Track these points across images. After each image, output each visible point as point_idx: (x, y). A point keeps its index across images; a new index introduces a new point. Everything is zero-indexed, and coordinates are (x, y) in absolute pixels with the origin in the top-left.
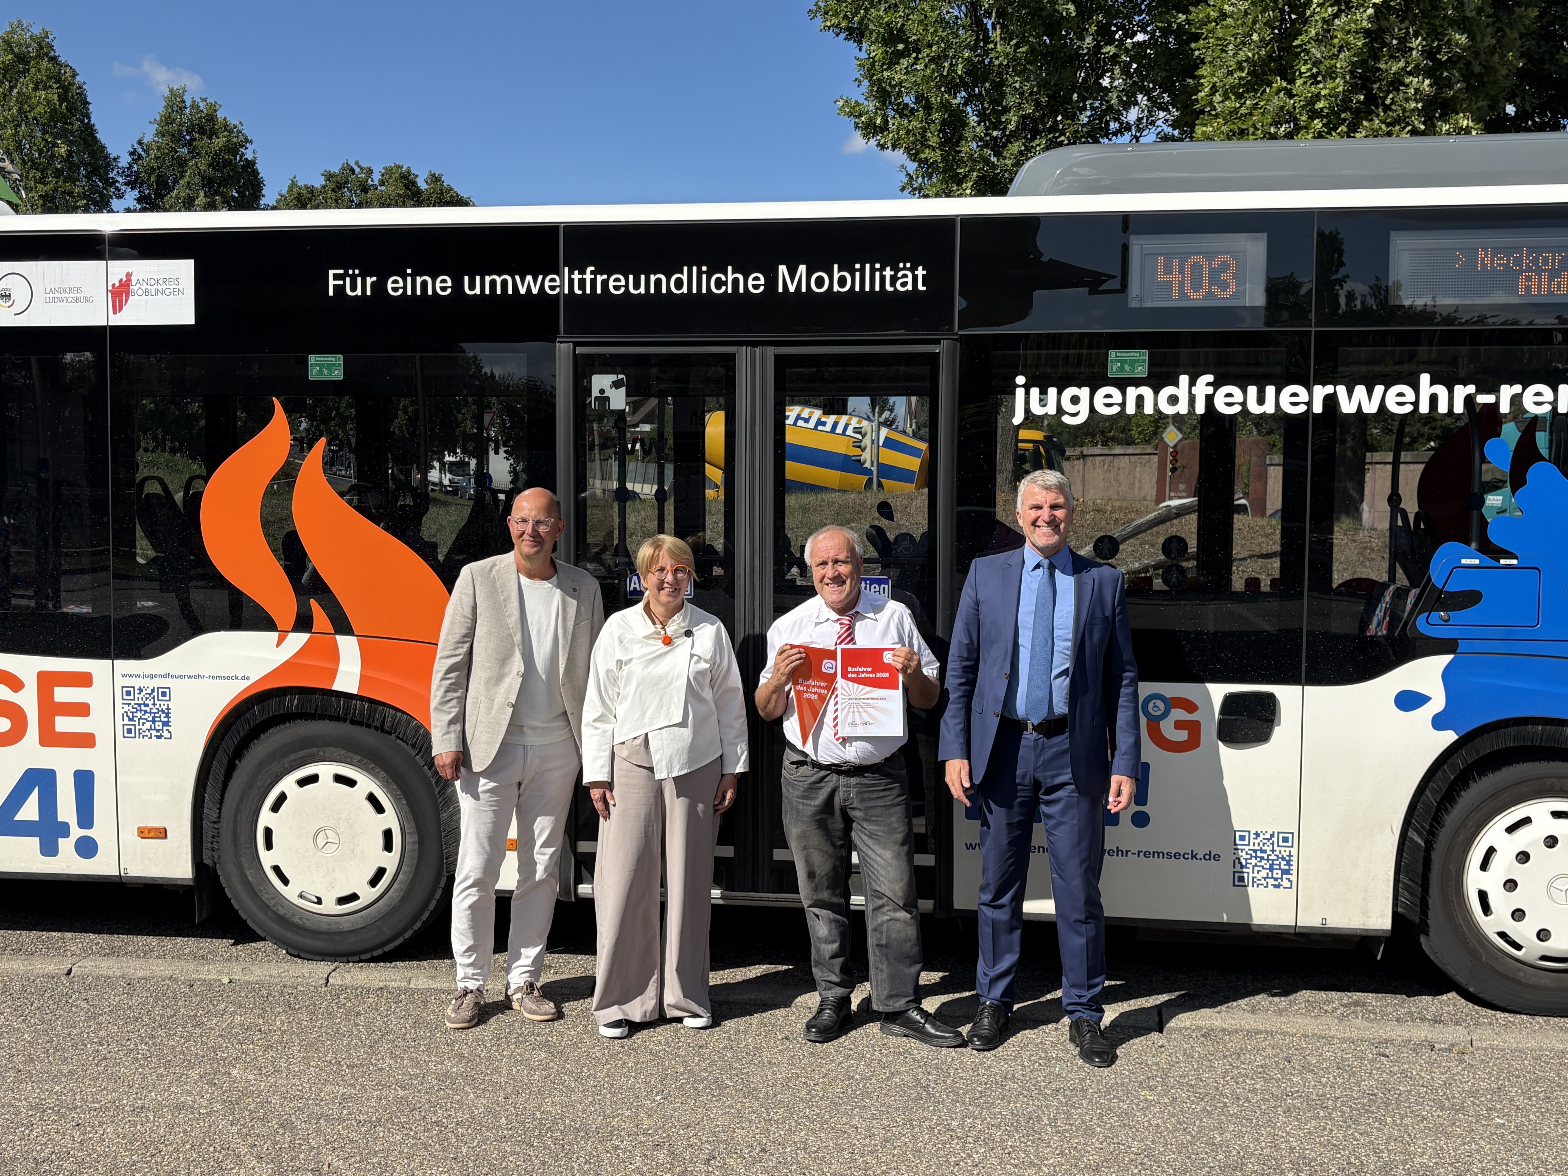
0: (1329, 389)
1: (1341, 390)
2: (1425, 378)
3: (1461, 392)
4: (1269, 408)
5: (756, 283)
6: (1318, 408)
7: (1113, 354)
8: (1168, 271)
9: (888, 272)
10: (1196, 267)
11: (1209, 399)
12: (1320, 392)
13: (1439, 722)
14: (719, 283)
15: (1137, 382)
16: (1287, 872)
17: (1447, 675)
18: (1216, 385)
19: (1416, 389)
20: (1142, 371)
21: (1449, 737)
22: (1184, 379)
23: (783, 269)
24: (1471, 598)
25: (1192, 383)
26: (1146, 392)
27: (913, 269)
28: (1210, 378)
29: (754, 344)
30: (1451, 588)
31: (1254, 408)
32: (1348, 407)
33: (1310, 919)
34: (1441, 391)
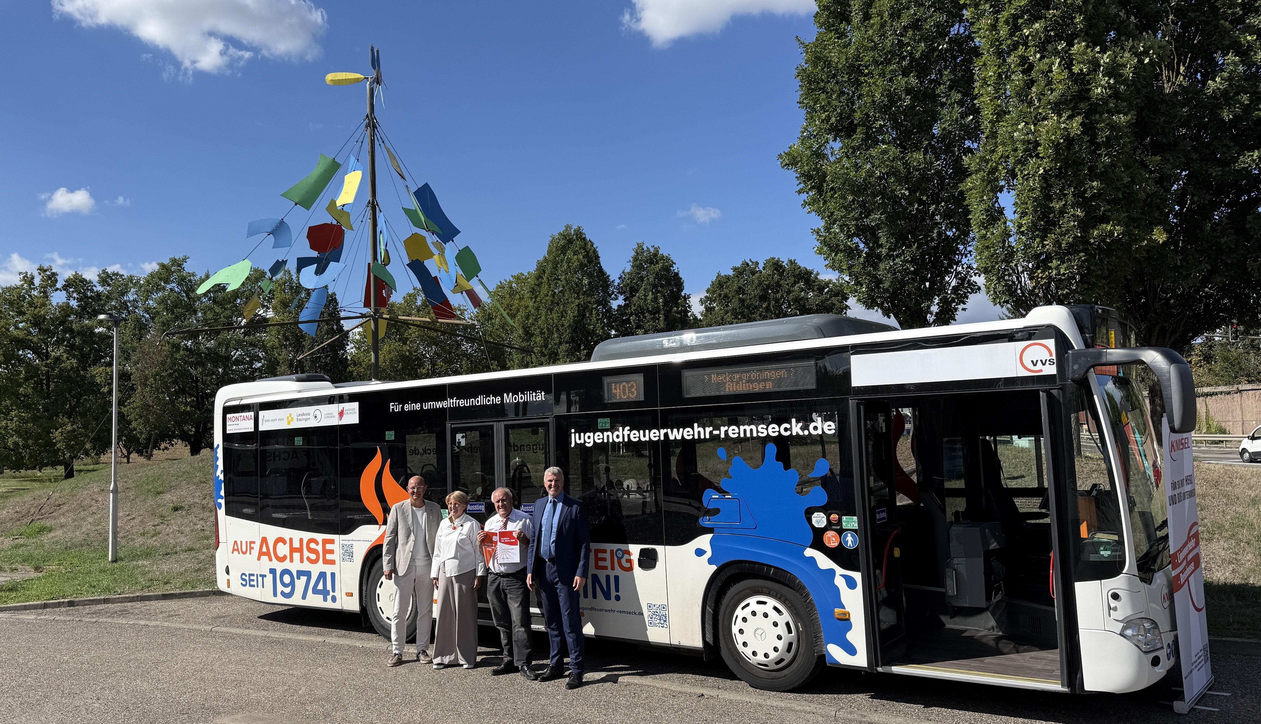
0: (665, 431)
1: (669, 431)
2: (696, 425)
3: (708, 430)
4: (647, 439)
5: (498, 400)
6: (662, 438)
7: (599, 420)
8: (616, 389)
9: (534, 394)
10: (624, 386)
11: (629, 435)
12: (663, 431)
13: (710, 561)
14: (489, 401)
15: (607, 430)
16: (665, 621)
17: (712, 542)
18: (630, 430)
19: (693, 429)
20: (608, 426)
21: (714, 568)
22: (621, 429)
23: (505, 395)
24: (716, 511)
25: (623, 430)
26: (609, 433)
27: (541, 393)
28: (628, 428)
29: (499, 421)
30: (710, 507)
31: (643, 439)
32: (672, 437)
33: (675, 642)
34: (701, 429)
